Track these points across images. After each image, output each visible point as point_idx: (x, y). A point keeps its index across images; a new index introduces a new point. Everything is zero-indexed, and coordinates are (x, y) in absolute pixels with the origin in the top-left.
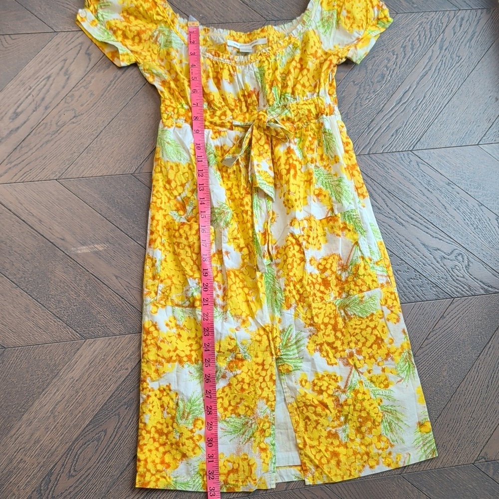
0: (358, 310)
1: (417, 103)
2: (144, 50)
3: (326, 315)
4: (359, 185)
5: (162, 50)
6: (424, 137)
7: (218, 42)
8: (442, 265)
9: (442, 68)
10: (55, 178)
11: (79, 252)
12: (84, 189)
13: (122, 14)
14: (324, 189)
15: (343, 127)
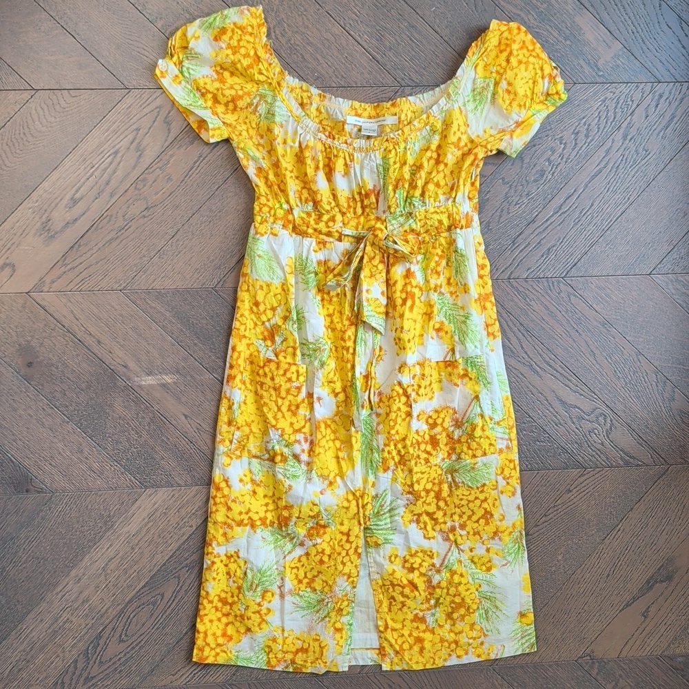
0: (468, 478)
1: (581, 213)
2: (240, 121)
3: (430, 480)
4: (490, 322)
5: (262, 123)
6: (582, 260)
7: (334, 117)
8: (578, 427)
9: (621, 167)
10: (119, 288)
11: (144, 383)
12: (154, 305)
13: (214, 68)
14: (446, 322)
15: (480, 244)
